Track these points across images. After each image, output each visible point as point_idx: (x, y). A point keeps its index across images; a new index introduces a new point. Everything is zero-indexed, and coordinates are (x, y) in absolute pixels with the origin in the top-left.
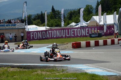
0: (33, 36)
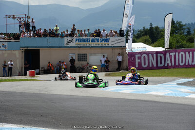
0: (139, 61)
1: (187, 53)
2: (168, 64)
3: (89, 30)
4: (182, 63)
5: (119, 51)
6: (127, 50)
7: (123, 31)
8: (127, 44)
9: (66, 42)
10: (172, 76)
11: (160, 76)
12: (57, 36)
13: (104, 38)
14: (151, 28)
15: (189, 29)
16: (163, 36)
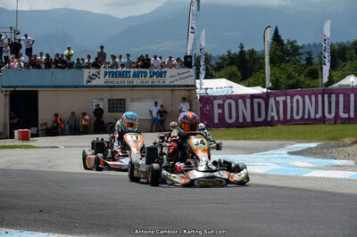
0: (220, 111)
1: (307, 97)
2: (272, 117)
3: (128, 55)
4: (298, 114)
5: (184, 94)
6: (198, 91)
7: (190, 57)
8: (198, 81)
9: (86, 78)
10: (279, 139)
11: (257, 139)
12: (70, 66)
13: (156, 70)
14: (242, 52)
15: (309, 53)
16: (262, 67)
